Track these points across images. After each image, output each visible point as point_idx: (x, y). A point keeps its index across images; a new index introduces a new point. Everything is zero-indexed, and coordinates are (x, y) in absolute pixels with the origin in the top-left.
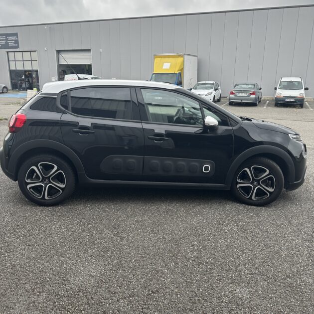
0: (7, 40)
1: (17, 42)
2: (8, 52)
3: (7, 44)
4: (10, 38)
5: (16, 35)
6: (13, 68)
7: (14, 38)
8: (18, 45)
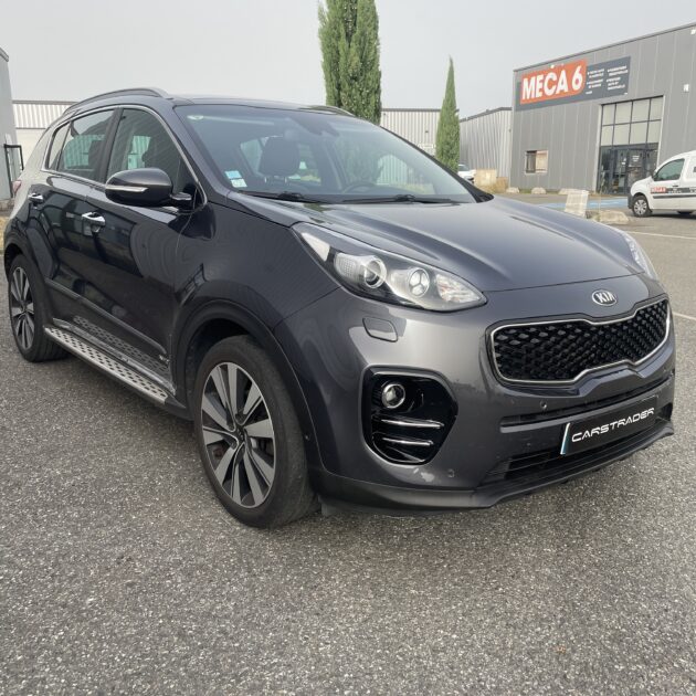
0: (606, 76)
1: (625, 79)
2: (603, 105)
3: (605, 84)
4: (613, 71)
5: (626, 62)
6: (607, 142)
7: (622, 69)
8: (627, 86)
